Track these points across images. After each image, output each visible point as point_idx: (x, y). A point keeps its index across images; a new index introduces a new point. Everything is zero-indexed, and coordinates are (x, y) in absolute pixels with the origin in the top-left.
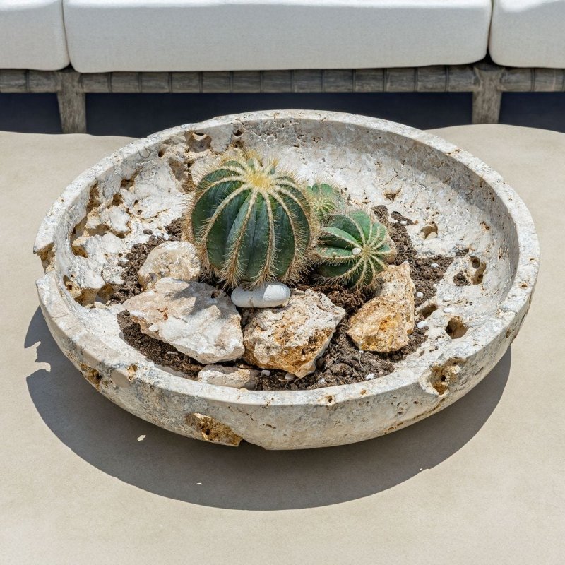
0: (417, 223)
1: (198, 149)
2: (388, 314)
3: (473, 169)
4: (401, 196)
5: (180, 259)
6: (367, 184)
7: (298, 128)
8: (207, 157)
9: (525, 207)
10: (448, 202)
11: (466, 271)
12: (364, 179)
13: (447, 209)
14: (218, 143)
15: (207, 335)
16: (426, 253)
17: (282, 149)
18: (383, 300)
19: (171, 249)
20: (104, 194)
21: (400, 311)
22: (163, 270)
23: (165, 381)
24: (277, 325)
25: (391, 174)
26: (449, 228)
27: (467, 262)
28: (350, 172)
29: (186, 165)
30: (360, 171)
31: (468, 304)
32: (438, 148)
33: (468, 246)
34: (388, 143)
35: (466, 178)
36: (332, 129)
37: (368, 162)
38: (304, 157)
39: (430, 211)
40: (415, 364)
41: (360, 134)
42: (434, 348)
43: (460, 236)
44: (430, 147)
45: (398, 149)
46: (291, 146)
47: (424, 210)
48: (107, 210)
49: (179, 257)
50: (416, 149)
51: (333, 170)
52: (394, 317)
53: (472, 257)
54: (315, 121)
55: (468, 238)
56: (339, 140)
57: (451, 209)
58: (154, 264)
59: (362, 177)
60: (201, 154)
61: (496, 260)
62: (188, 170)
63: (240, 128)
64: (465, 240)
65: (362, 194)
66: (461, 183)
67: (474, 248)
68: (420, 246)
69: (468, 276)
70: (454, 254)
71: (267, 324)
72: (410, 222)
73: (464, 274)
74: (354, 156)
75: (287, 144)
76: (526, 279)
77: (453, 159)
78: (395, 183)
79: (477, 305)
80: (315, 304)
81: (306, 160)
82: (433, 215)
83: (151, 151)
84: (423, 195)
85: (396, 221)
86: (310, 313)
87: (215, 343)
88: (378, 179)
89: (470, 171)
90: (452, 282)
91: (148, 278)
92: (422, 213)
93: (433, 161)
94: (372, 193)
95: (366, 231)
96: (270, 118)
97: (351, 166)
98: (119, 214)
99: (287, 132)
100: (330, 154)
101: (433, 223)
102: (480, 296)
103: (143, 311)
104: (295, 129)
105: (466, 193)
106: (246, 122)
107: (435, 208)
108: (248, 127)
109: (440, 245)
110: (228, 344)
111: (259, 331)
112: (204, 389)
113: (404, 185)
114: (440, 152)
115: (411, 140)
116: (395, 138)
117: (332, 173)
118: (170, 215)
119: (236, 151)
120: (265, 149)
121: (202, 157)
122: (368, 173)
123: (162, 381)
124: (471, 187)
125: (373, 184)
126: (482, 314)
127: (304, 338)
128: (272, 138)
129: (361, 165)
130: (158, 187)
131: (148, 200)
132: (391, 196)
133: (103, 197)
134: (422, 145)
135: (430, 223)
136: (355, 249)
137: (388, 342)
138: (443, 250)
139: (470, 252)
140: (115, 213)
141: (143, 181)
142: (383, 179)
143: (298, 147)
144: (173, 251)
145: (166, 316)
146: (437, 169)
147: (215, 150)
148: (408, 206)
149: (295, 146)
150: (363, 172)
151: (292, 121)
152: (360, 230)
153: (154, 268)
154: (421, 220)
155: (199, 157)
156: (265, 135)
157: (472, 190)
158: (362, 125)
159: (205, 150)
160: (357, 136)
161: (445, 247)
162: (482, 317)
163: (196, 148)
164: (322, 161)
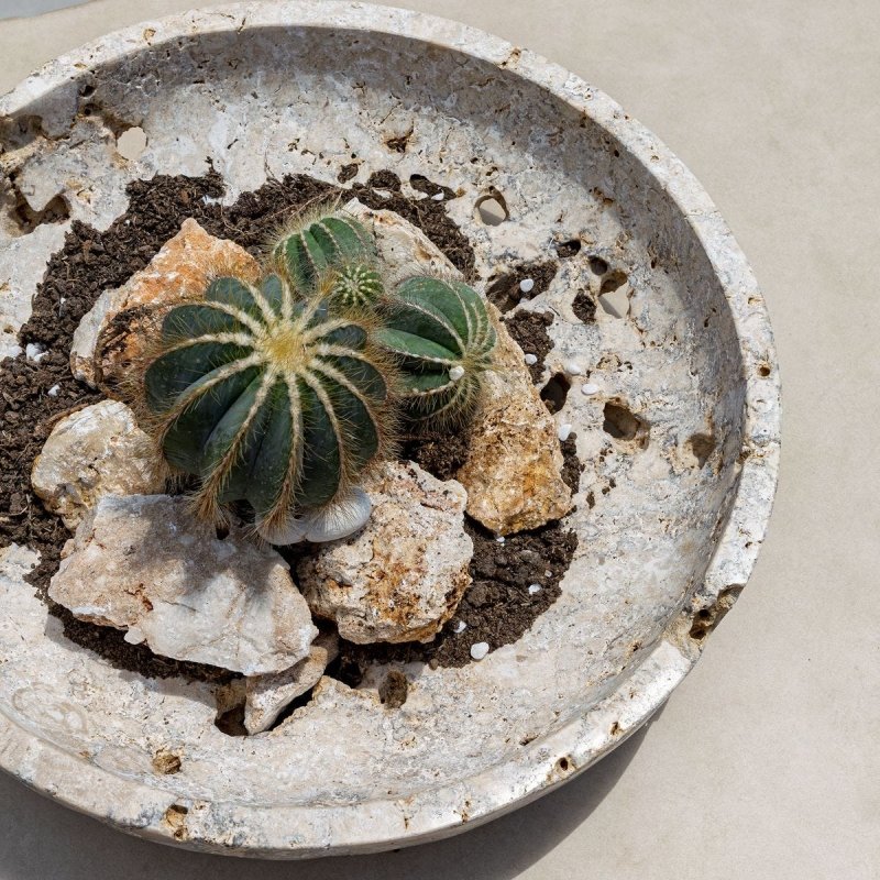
0: (462, 193)
1: (20, 140)
2: (527, 460)
3: (561, 95)
4: (417, 141)
5: (110, 448)
6: (346, 126)
7: (196, 51)
8: (42, 152)
9: (687, 170)
10: (513, 148)
11: (588, 288)
12: (338, 118)
13: (512, 161)
14: (55, 120)
15: (249, 635)
16: (503, 257)
17: (173, 92)
18: (503, 424)
19: (86, 430)
21: (546, 447)
22: (86, 475)
23: (252, 829)
24: (368, 572)
25: (388, 101)
26: (528, 198)
27: (584, 267)
28: (309, 111)
29: (8, 180)
30: (327, 104)
31: (623, 367)
32: (478, 55)
33: (575, 236)
34: (374, 50)
35: (546, 108)
36: (261, 42)
37: (339, 86)
38: (218, 98)
39: (479, 165)
40: (592, 531)
41: (318, 40)
42: (607, 484)
43: (555, 215)
44: (462, 54)
45: (395, 58)
46: (189, 83)
47: (468, 165)
49: (107, 442)
50: (432, 57)
51: (275, 110)
52: (539, 460)
53: (590, 257)
54: (227, 32)
55: (572, 218)
56: (277, 56)
57: (521, 161)
58: (62, 467)
59: (334, 115)
60: (28, 150)
61: (647, 269)
62: (14, 186)
63: (89, 83)
64: (567, 221)
65: (343, 149)
66: (535, 117)
67: (589, 238)
68: (487, 244)
69: (592, 294)
70: (554, 253)
71: (349, 574)
72: (450, 195)
73: (587, 293)
74: (310, 79)
75: (180, 82)
76: (761, 352)
77: (515, 75)
78: (399, 116)
79: (643, 368)
80: (418, 504)
81: (222, 102)
82: (489, 174)
84: (458, 136)
85: (424, 195)
86: (415, 526)
87: (272, 650)
88: (365, 114)
89: (553, 97)
90: (573, 318)
91: (57, 492)
92: (465, 171)
93: (468, 76)
94: (361, 143)
95: (460, 325)
96: (140, 47)
97: (309, 96)
99: (177, 63)
100: (265, 83)
101: (491, 188)
102: (641, 347)
103: (97, 602)
104: (192, 54)
105: (547, 132)
106: (98, 67)
107: (489, 159)
108: (103, 75)
109: (521, 236)
110: (298, 645)
111: (337, 590)
112: (336, 827)
113: (418, 120)
114: (483, 63)
115: (420, 42)
116: (388, 41)
117: (276, 118)
118: (14, 292)
119: (90, 123)
120: (143, 102)
121: (34, 156)
122: (343, 106)
123: (246, 830)
124: (560, 124)
125: (357, 125)
126: (663, 392)
127: (439, 603)
128: (150, 80)
129: (326, 92)
132: (398, 145)
134: (444, 50)
135: (486, 190)
136: (452, 370)
137: (543, 511)
138: (530, 245)
139: (585, 248)
142: (374, 112)
143: (202, 82)
144: (91, 434)
145: (148, 605)
146: (479, 89)
147: (52, 133)
148: (435, 159)
149: (196, 82)
150: (333, 105)
151: (183, 41)
152: (454, 333)
153: (64, 475)
154: (468, 187)
155: (28, 158)
156: (138, 79)
157: (561, 130)
158: (320, 26)
159: (32, 140)
160: (311, 45)
161: (531, 239)
162: (667, 399)
163: (15, 138)
164: (251, 98)
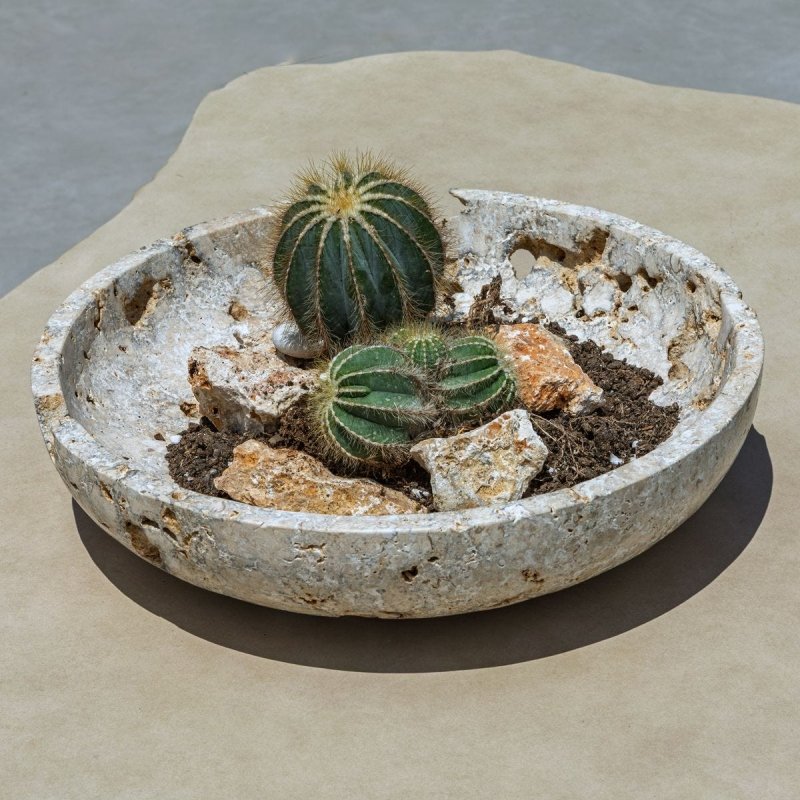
20: (610, 254)
48: (602, 276)
83: (681, 270)
98: (606, 295)
130: (662, 320)
131: (643, 320)
133: (606, 257)
140: (604, 289)
141: (660, 297)
